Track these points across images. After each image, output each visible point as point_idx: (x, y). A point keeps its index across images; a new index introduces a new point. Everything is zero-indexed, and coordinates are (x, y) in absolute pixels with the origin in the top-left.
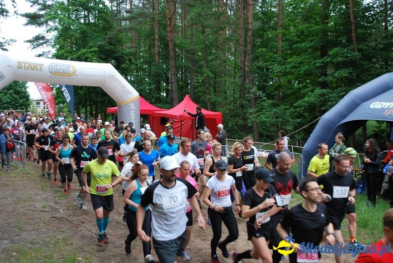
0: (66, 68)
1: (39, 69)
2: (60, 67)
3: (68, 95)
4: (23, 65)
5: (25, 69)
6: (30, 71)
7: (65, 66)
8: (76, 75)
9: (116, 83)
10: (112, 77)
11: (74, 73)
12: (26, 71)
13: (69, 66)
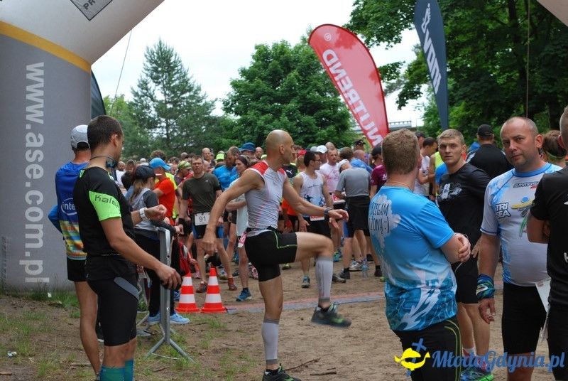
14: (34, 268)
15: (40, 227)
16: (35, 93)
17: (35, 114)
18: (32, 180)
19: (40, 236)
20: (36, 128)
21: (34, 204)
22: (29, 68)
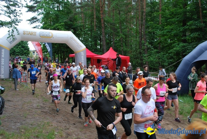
0: (48, 34)
1: (34, 35)
2: (45, 33)
3: (49, 48)
4: (26, 32)
5: (27, 34)
6: (29, 36)
7: (48, 33)
8: (53, 38)
9: (74, 41)
10: (72, 38)
11: (52, 36)
12: (28, 35)
13: (50, 33)
14: (2, 76)
15: (3, 71)
16: (3, 53)
17: (3, 56)
18: (2, 65)
19: (3, 72)
20: (3, 58)
21: (2, 68)
22: (2, 50)
